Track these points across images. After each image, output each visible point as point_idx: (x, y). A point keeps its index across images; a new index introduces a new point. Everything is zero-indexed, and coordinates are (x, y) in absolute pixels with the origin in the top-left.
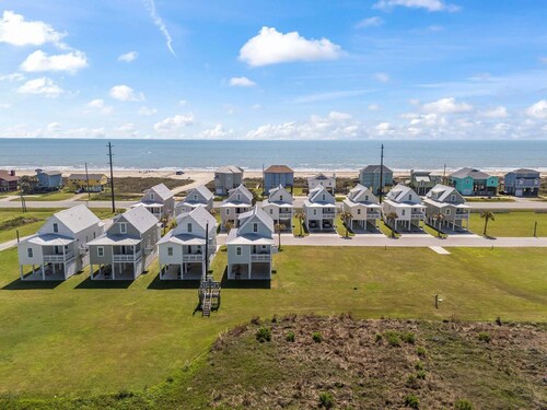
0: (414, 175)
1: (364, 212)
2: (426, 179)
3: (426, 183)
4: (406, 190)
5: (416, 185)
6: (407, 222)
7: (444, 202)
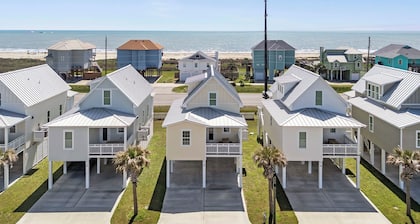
0: (325, 54)
1: (199, 140)
2: (342, 59)
3: (342, 64)
4: (308, 80)
5: (328, 67)
6: (315, 164)
7: (403, 109)
